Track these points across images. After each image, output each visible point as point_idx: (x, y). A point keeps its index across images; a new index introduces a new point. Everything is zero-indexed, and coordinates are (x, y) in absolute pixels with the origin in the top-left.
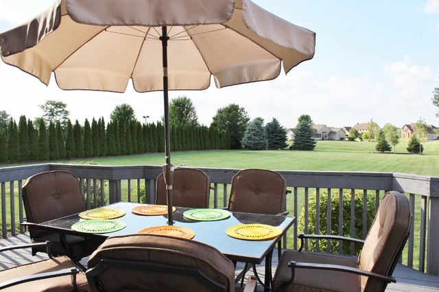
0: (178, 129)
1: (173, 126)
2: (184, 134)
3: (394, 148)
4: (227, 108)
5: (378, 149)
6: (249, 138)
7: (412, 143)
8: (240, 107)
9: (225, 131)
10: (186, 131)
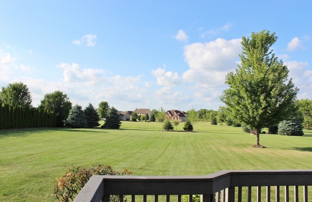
0: (16, 109)
1: (12, 107)
2: (20, 114)
3: (175, 128)
4: (53, 95)
5: (165, 128)
6: (73, 119)
7: (187, 124)
8: (64, 94)
9: (52, 112)
10: (22, 112)
